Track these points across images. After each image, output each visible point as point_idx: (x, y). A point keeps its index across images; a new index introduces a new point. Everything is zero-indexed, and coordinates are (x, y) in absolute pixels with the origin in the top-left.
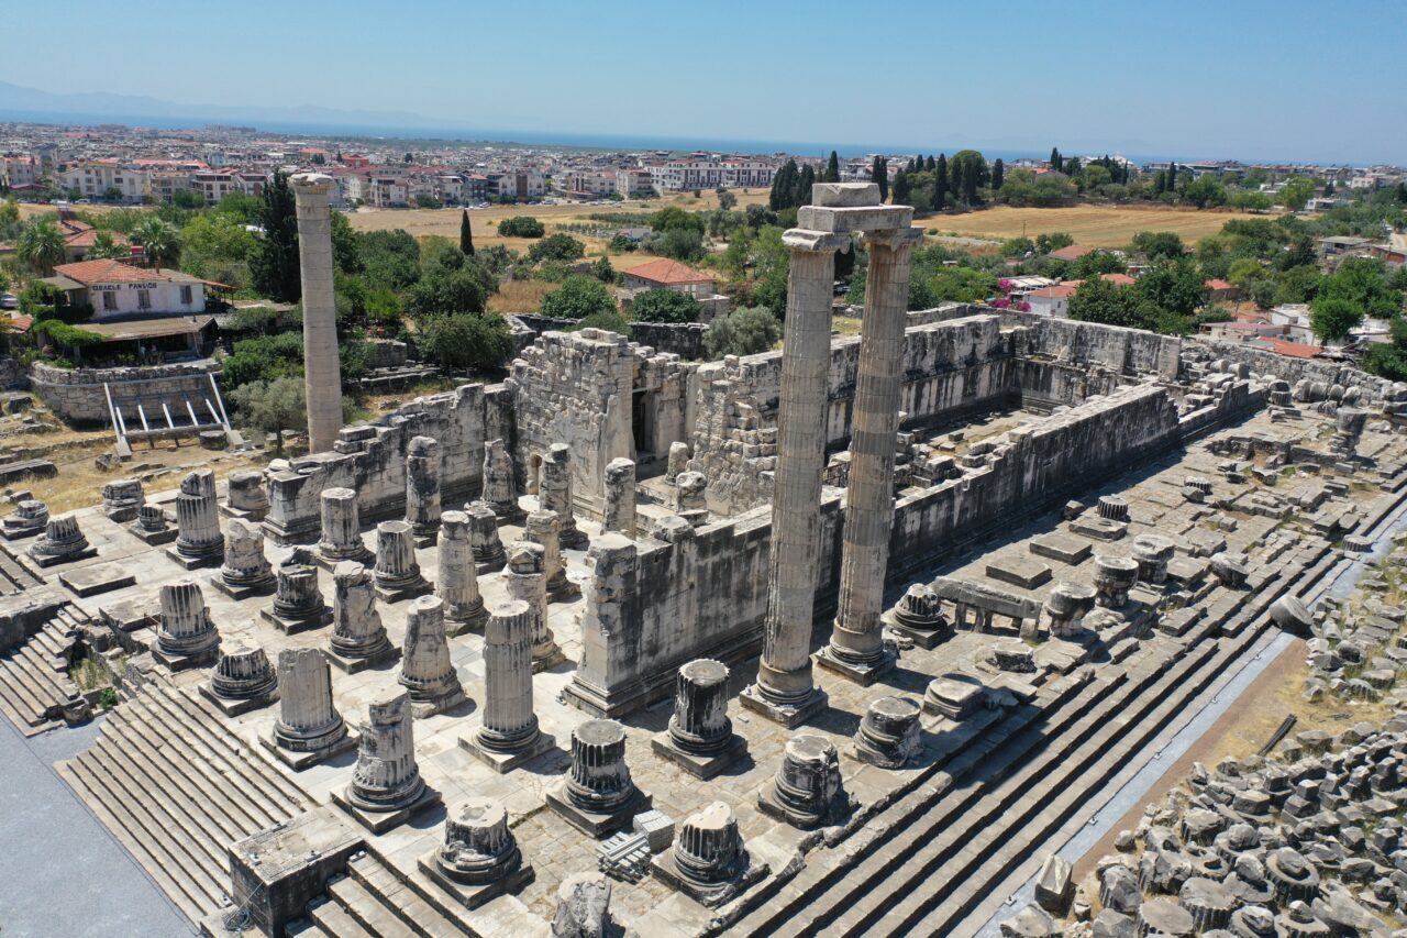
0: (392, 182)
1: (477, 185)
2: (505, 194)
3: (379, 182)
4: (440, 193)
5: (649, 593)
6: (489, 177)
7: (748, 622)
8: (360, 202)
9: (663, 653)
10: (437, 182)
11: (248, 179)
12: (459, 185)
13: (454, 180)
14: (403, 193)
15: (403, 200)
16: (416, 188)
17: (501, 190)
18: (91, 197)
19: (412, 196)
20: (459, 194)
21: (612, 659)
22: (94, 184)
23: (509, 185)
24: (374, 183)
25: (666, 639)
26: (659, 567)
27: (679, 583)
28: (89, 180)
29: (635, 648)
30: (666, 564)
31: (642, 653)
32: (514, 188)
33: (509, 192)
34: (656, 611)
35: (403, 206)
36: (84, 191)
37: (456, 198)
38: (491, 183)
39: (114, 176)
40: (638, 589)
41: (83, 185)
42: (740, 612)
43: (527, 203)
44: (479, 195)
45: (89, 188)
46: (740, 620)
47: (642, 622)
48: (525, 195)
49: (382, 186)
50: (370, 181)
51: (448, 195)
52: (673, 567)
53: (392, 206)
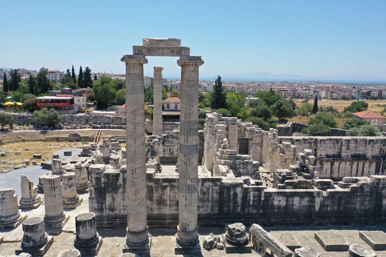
0: (334, 92)
1: (364, 94)
2: (373, 96)
3: (330, 92)
4: (350, 96)
5: (108, 188)
6: (368, 91)
7: (165, 215)
8: (324, 98)
9: (117, 212)
10: (349, 93)
11: (292, 91)
12: (356, 94)
13: (355, 92)
14: (337, 95)
15: (337, 97)
16: (342, 94)
17: (372, 95)
18: (253, 95)
19: (340, 96)
20: (356, 96)
21: (91, 206)
22: (254, 92)
23: (376, 94)
24: (329, 93)
25: (118, 207)
26: (113, 180)
27: (124, 188)
28: (253, 91)
29: (102, 206)
30: (117, 180)
31: (106, 209)
32: (377, 95)
33: (375, 96)
34: (112, 195)
35: (337, 99)
36: (251, 93)
37: (355, 97)
38: (369, 93)
39: (259, 90)
40: (103, 185)
41: (252, 92)
42: (160, 209)
43: (381, 99)
44: (364, 97)
45: (253, 93)
46: (160, 212)
47: (106, 198)
48: (381, 96)
49: (331, 93)
50: (328, 92)
51: (353, 96)
52: (121, 181)
53: (333, 99)
